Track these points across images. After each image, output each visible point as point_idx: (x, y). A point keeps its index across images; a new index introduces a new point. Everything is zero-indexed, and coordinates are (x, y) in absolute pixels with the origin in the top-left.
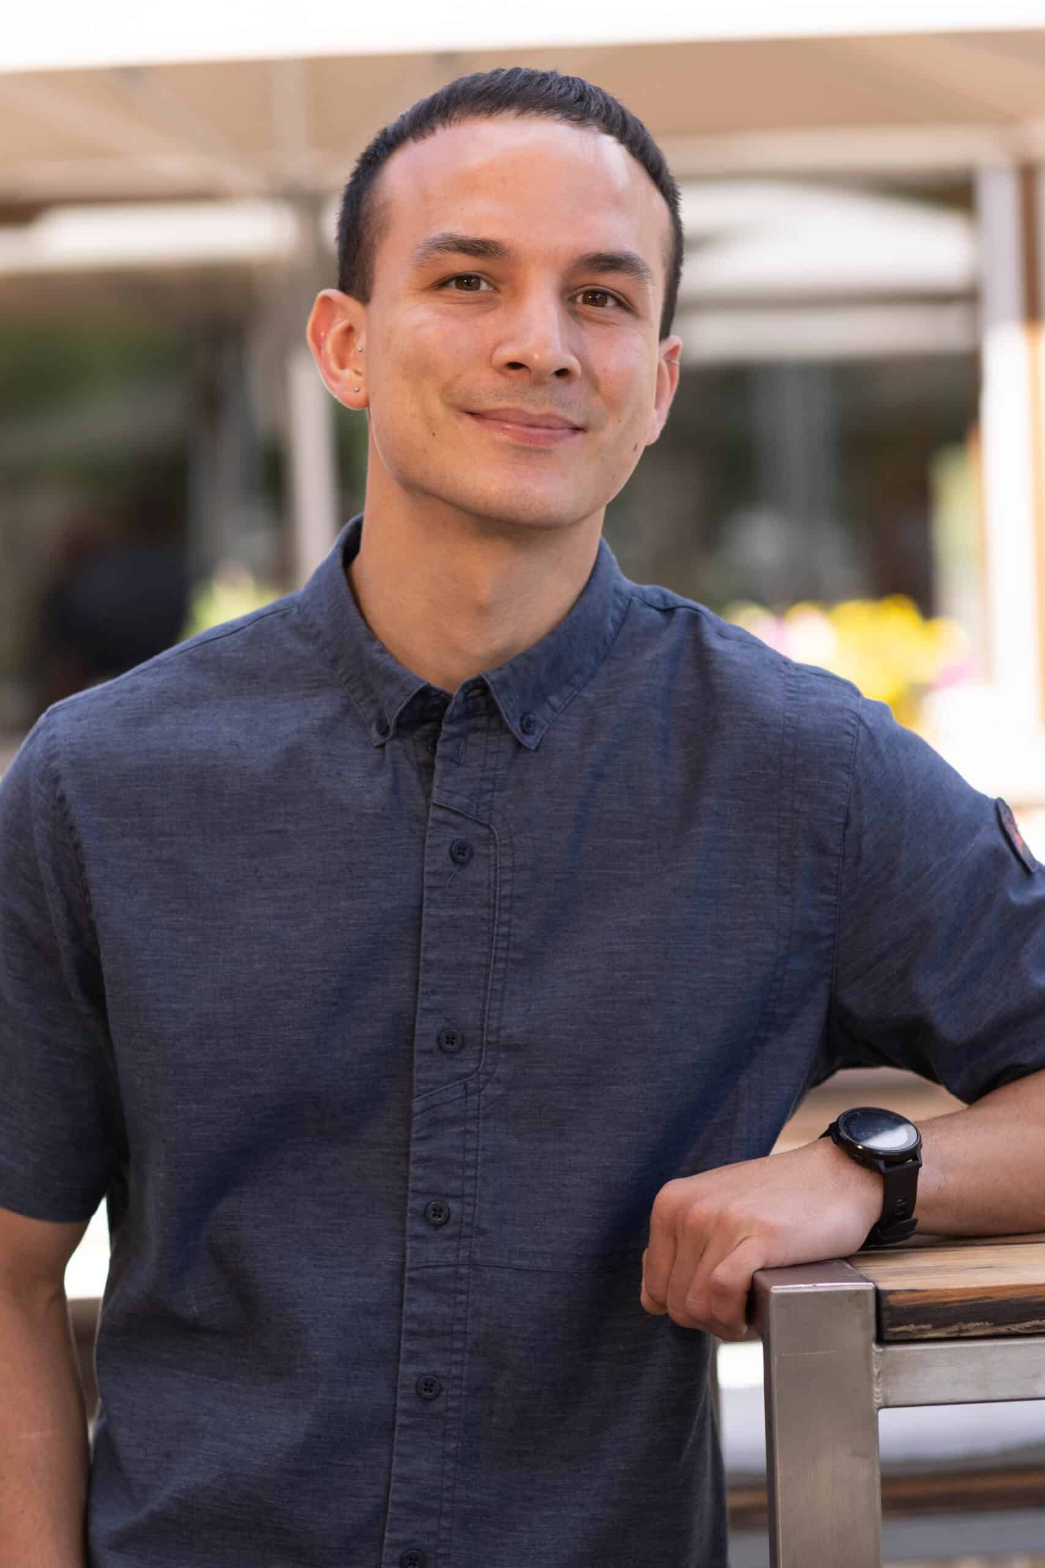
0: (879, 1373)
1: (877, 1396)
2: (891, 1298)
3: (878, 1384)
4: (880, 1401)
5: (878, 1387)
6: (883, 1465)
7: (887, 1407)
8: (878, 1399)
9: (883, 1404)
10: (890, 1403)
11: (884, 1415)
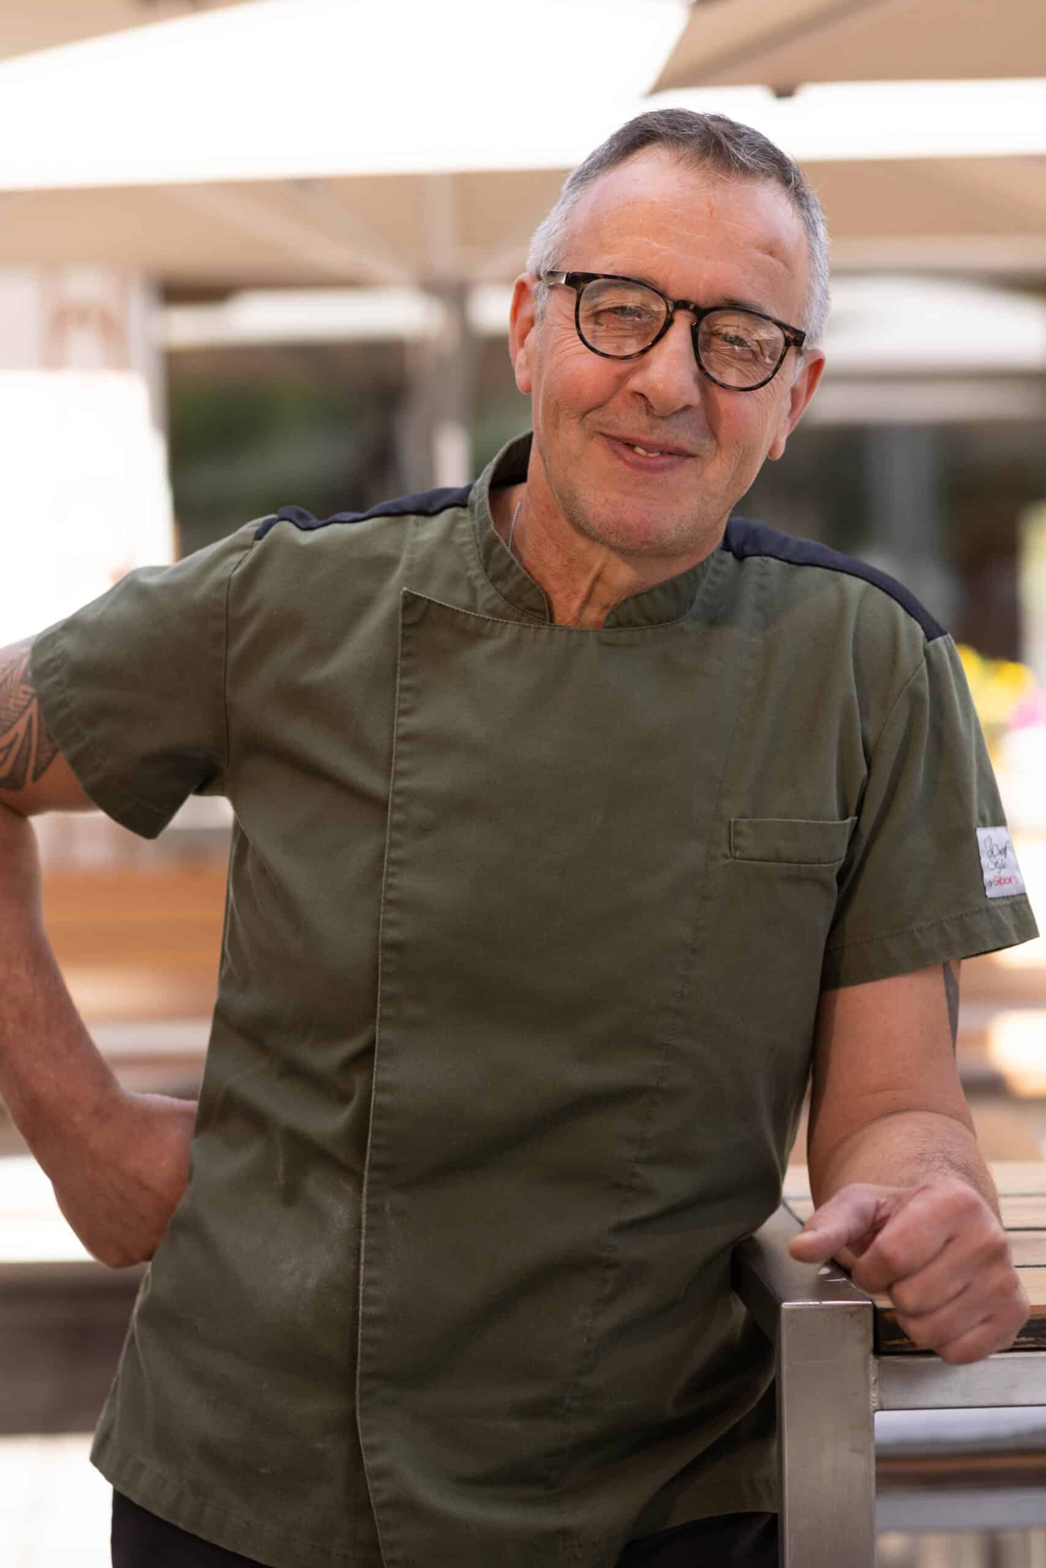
0: (876, 1381)
1: (873, 1400)
2: (886, 1315)
3: (874, 1390)
4: (876, 1405)
5: (874, 1392)
6: (877, 1447)
7: (883, 1410)
8: (873, 1402)
9: (878, 1408)
10: (885, 1406)
11: (879, 1416)
